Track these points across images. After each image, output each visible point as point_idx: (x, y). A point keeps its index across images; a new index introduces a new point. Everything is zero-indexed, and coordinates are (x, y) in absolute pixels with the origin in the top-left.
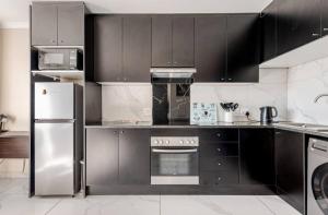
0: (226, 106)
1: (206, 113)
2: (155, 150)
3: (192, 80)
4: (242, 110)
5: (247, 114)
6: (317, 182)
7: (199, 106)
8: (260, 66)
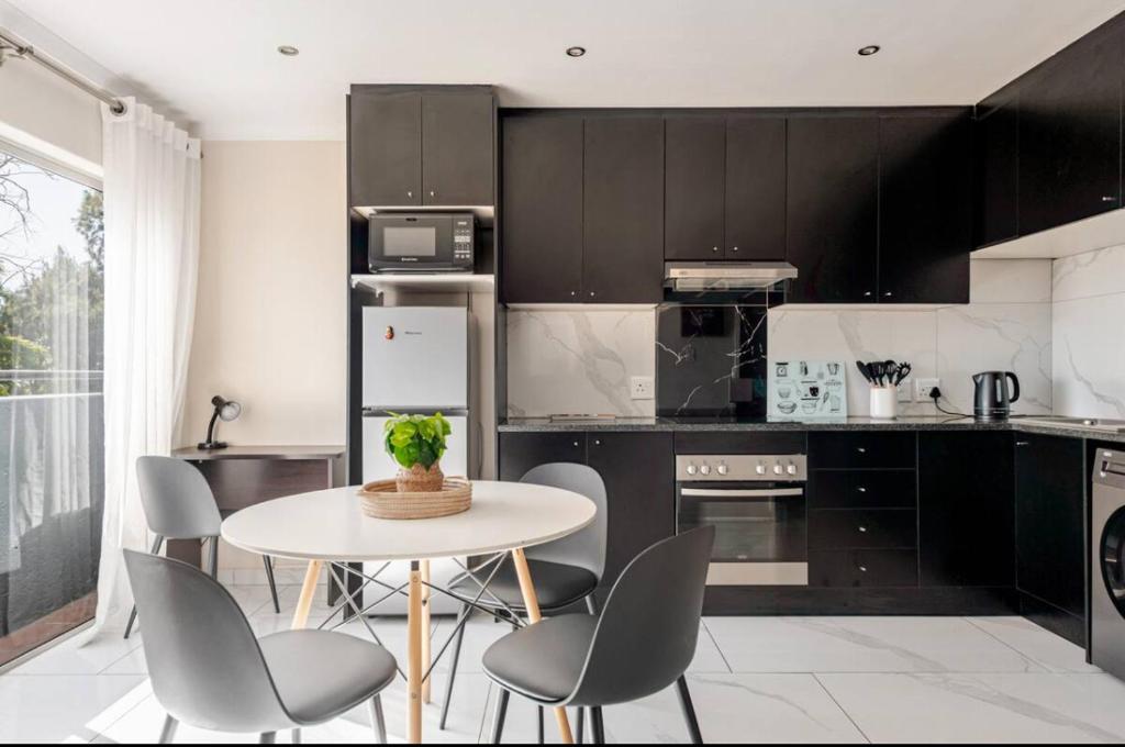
0: (874, 372)
1: (814, 391)
2: (685, 492)
3: (777, 299)
4: (920, 383)
5: (936, 393)
6: (1112, 543)
7: (793, 370)
8: (973, 255)
